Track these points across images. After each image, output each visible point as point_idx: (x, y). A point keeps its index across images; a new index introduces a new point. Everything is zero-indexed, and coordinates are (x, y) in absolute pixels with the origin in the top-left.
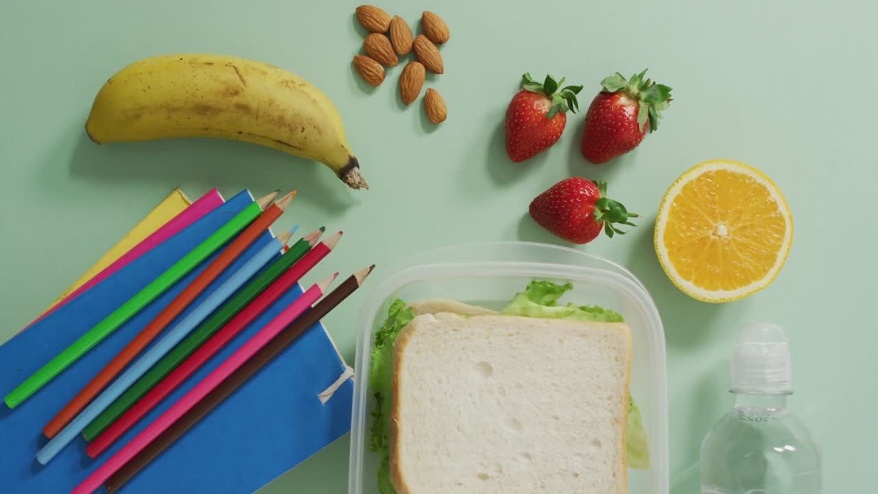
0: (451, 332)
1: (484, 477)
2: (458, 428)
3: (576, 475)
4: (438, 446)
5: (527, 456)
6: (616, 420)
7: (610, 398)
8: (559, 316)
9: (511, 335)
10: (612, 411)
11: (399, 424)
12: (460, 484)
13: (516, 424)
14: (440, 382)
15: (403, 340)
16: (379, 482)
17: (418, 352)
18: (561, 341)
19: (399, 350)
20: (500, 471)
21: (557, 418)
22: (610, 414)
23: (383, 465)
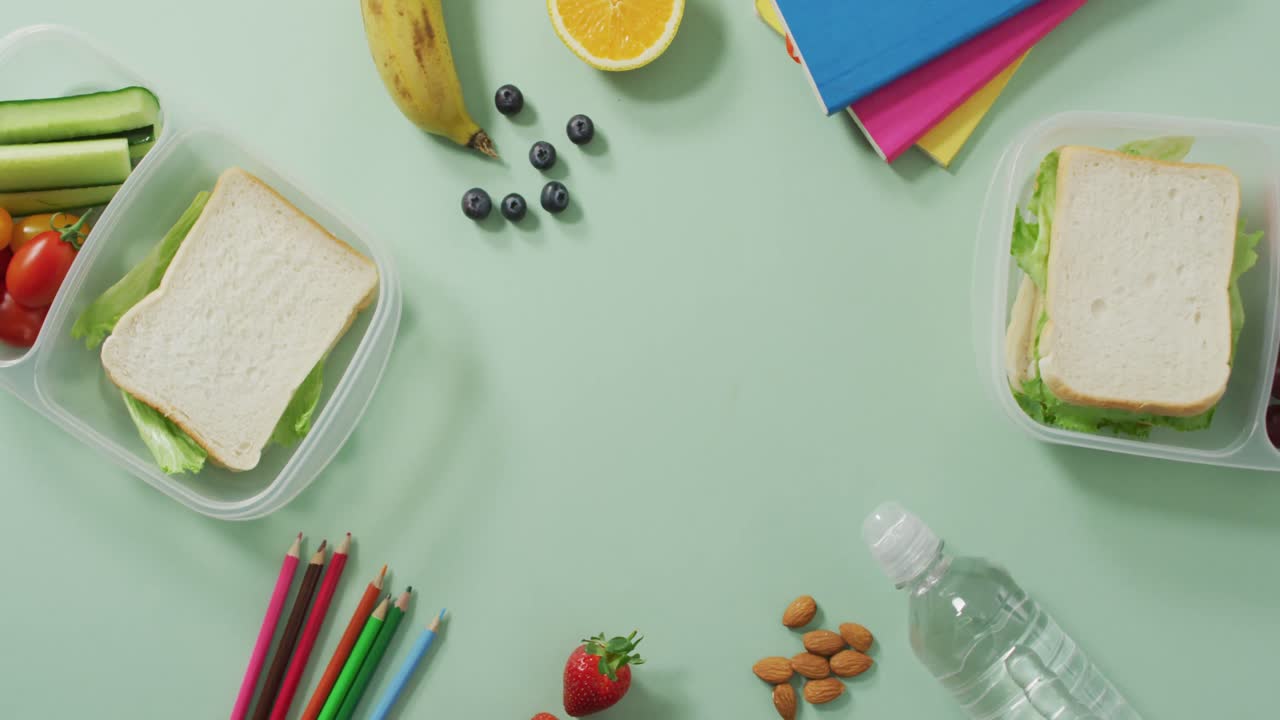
0: (1062, 340)
1: (1198, 317)
2: (1152, 340)
3: (1201, 218)
4: (1167, 363)
5: (1180, 269)
6: (1153, 170)
7: (1132, 175)
8: (1048, 224)
9: (1068, 277)
10: (1144, 174)
11: (1145, 404)
12: (1205, 343)
13: (1151, 278)
14: (1108, 356)
15: (1066, 391)
16: (1188, 430)
17: (1079, 377)
18: (1076, 223)
19: (1075, 398)
20: (1192, 300)
21: (1147, 235)
22: (1147, 177)
23: (1173, 424)
